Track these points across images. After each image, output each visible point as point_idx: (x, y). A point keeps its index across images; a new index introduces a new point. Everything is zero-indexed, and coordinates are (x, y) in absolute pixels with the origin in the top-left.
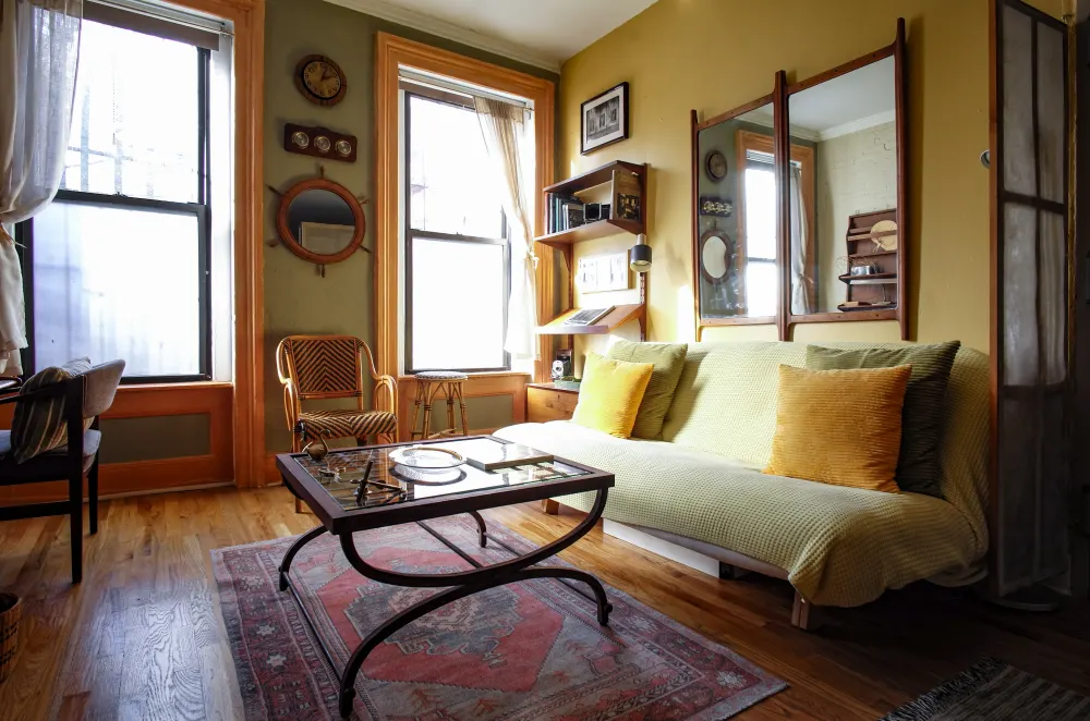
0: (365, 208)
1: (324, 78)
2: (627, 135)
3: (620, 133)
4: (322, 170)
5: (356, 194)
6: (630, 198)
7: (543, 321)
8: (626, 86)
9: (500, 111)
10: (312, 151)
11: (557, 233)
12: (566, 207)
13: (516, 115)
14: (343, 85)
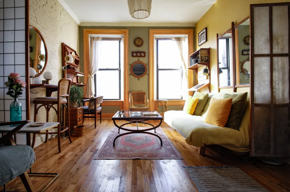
0: (147, 66)
1: (139, 42)
2: (206, 41)
3: (205, 40)
4: (139, 59)
5: (145, 63)
6: (205, 57)
7: (190, 87)
8: (206, 29)
9: (178, 39)
10: (137, 56)
11: (192, 66)
12: (193, 60)
13: (182, 39)
14: (143, 42)
